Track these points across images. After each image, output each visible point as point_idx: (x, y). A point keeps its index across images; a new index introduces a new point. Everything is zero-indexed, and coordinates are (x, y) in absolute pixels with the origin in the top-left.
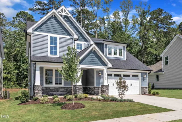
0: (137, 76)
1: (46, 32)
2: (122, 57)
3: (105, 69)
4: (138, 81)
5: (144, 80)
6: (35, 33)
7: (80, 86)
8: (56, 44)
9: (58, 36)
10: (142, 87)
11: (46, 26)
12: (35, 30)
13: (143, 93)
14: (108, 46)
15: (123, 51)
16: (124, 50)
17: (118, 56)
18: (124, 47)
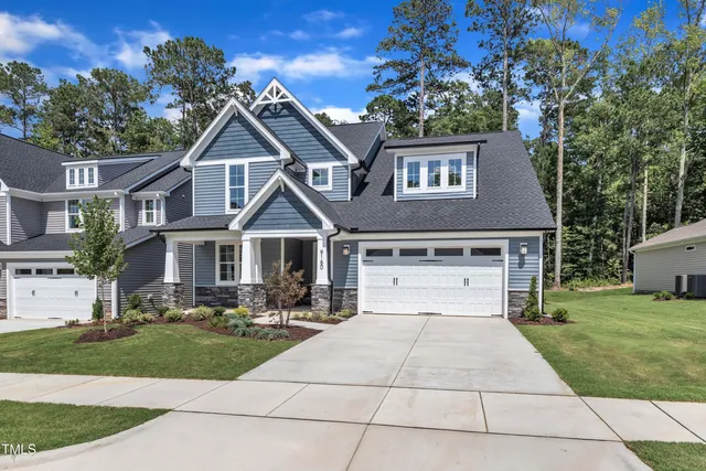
0: (496, 252)
1: (221, 157)
2: (462, 188)
3: (319, 237)
4: (498, 270)
5: (521, 265)
6: (200, 163)
7: (248, 285)
8: (241, 181)
9: (245, 162)
10: (509, 292)
11: (221, 144)
12: (200, 159)
13: (514, 312)
14: (406, 161)
15: (464, 168)
16: (469, 163)
17: (444, 187)
18: (470, 154)
